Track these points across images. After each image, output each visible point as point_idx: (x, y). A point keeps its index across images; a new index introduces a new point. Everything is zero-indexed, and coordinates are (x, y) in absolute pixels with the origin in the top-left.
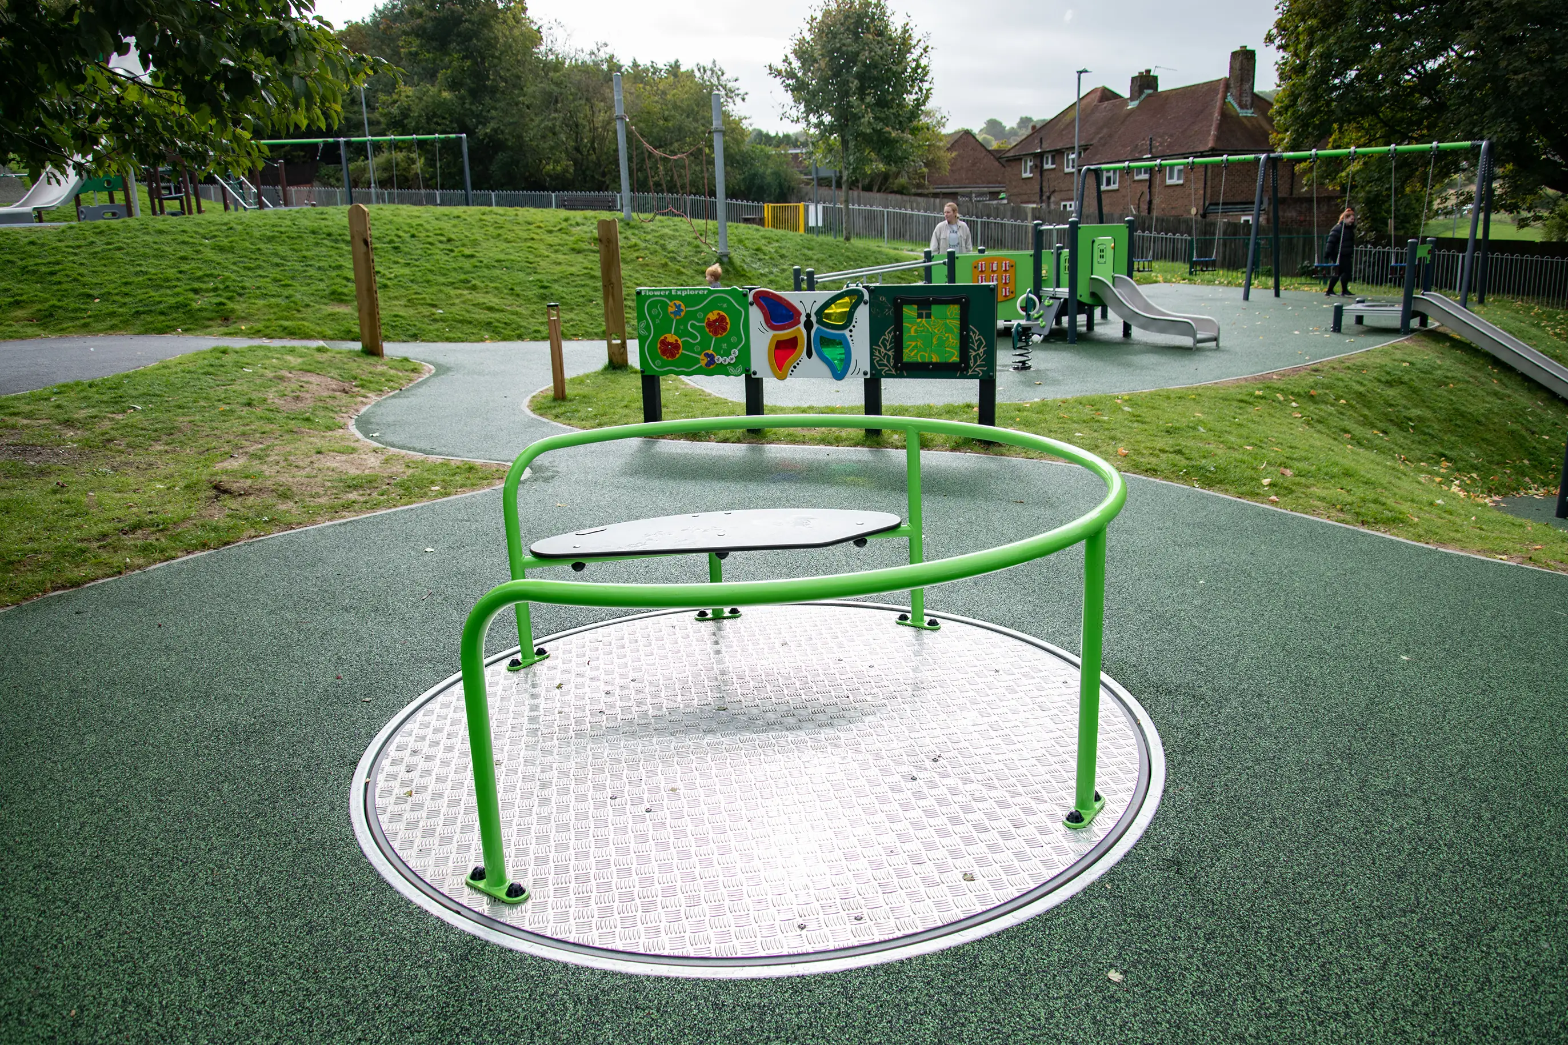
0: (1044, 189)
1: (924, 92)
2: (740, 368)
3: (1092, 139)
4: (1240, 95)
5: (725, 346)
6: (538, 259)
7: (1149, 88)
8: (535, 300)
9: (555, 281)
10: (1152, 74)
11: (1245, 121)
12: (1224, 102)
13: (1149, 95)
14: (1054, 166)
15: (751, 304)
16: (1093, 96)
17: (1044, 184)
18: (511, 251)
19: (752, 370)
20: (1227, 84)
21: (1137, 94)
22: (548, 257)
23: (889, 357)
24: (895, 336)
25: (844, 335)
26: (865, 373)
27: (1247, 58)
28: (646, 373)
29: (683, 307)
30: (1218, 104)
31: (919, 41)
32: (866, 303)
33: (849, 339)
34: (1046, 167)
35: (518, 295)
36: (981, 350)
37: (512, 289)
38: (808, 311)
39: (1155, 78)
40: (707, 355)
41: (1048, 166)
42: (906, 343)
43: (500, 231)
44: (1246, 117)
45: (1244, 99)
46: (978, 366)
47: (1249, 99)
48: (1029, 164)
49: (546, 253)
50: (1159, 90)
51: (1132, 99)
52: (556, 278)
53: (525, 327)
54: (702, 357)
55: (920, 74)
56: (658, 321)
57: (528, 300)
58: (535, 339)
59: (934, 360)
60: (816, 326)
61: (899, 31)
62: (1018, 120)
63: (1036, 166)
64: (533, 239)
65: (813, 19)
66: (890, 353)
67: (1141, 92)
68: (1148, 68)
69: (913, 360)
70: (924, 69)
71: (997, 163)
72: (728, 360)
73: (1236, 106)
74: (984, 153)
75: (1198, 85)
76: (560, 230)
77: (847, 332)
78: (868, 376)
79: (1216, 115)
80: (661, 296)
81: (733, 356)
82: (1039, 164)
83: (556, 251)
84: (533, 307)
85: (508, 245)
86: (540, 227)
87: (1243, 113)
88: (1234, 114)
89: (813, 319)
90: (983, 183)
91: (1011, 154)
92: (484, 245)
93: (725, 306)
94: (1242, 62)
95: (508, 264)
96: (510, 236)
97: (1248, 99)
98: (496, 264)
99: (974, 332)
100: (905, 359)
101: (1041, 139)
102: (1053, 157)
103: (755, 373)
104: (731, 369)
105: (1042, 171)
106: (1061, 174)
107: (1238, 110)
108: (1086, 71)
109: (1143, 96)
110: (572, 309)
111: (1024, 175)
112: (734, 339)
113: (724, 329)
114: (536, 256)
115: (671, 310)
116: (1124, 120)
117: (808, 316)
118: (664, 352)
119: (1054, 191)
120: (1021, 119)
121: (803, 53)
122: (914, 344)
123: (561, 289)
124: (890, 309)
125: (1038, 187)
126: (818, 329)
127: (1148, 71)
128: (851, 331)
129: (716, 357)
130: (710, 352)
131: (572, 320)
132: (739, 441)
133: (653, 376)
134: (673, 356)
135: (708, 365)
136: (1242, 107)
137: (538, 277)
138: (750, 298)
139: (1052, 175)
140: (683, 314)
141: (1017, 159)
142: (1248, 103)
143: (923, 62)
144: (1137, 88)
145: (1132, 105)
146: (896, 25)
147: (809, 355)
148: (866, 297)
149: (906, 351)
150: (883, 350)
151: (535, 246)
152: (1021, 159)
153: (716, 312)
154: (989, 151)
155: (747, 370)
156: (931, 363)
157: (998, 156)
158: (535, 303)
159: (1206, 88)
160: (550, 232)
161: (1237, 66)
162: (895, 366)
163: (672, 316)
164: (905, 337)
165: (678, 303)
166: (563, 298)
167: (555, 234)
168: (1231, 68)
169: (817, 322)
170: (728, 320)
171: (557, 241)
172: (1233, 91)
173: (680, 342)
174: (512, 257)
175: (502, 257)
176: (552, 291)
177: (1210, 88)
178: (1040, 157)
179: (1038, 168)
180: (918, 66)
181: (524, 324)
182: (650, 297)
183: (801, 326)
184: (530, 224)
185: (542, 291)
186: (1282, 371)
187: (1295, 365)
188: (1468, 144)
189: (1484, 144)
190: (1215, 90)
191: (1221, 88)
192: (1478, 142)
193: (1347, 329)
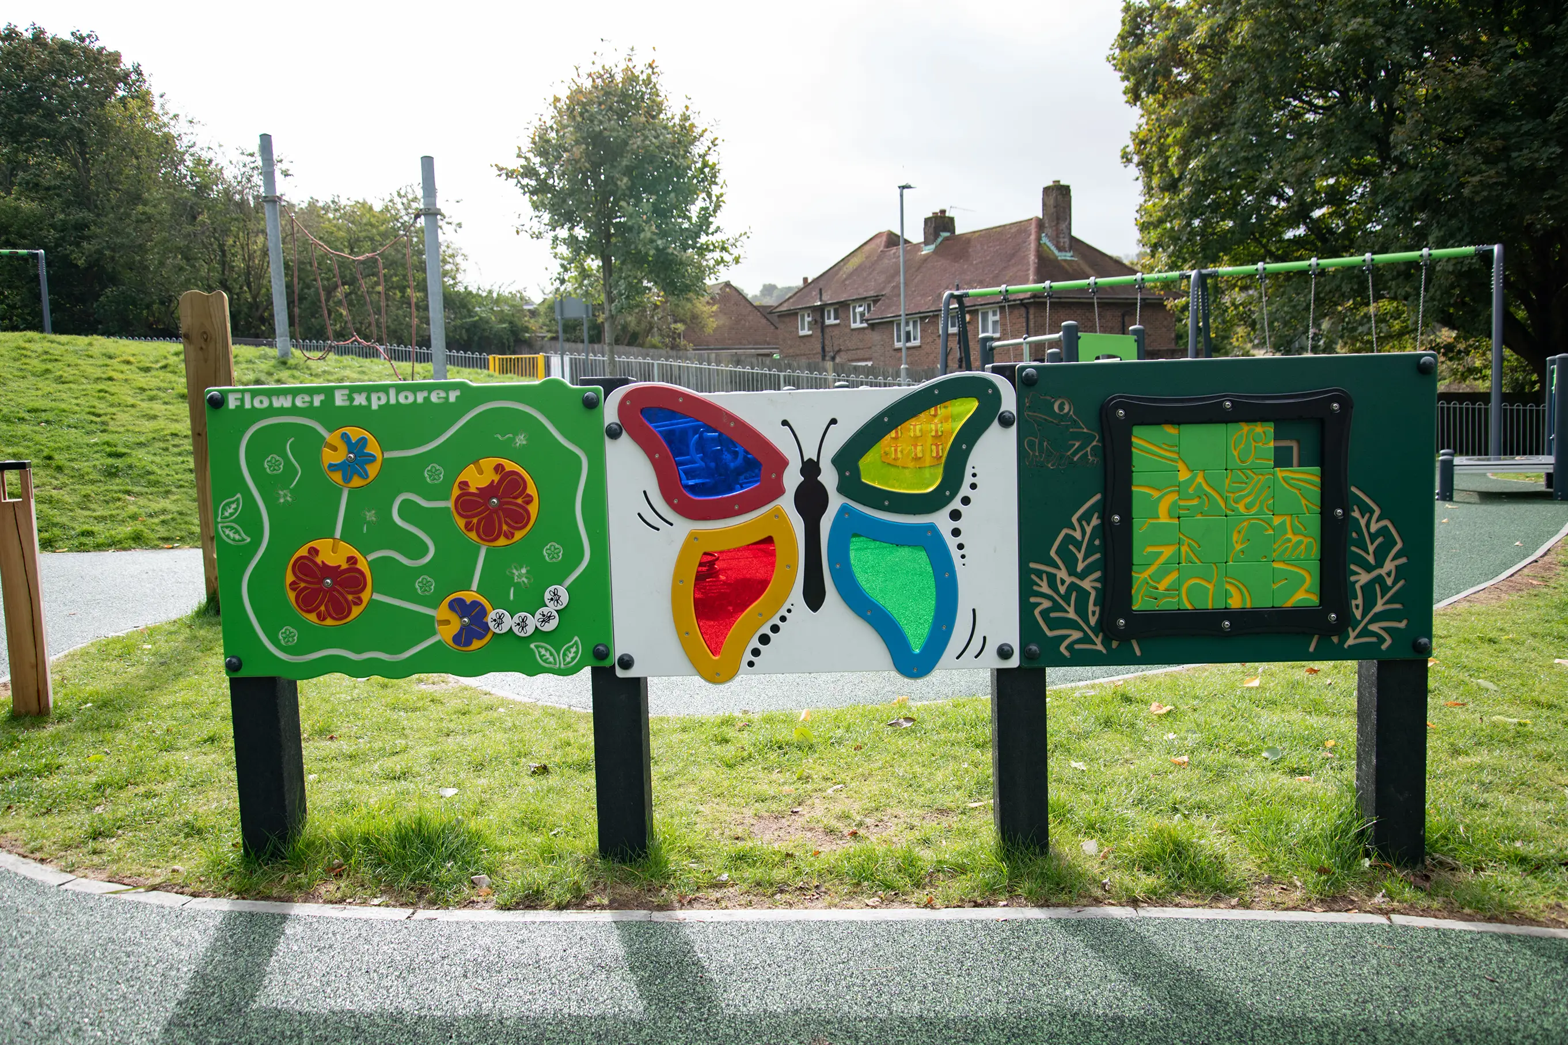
0: (827, 349)
1: (714, 199)
2: (575, 648)
3: (884, 288)
4: (1058, 236)
5: (521, 574)
6: (114, 410)
7: (945, 230)
8: (95, 476)
9: (141, 445)
10: (947, 214)
11: (1063, 264)
12: (1040, 244)
13: (946, 239)
14: (837, 322)
15: (613, 433)
16: (878, 241)
17: (827, 342)
18: (64, 396)
19: (619, 650)
20: (1040, 224)
21: (932, 237)
22: (133, 406)
23: (1083, 594)
24: (1105, 530)
25: (932, 528)
26: (1004, 653)
27: (1061, 194)
28: (242, 674)
29: (373, 447)
30: (1033, 246)
31: (705, 131)
32: (1006, 422)
33: (951, 542)
34: (827, 322)
35: (59, 469)
36: (1389, 565)
37: (49, 458)
38: (810, 454)
39: (952, 220)
40: (459, 607)
41: (831, 321)
42: (1141, 550)
43: (49, 366)
44: (1065, 261)
45: (1062, 240)
46: (1378, 618)
47: (1067, 240)
48: (807, 319)
49: (131, 401)
50: (957, 232)
51: (926, 242)
52: (142, 439)
53: (63, 526)
54: (443, 612)
55: (709, 175)
56: (285, 497)
57: (81, 477)
58: (81, 548)
59: (1235, 603)
60: (836, 502)
61: (677, 121)
62: (761, 288)
63: (816, 321)
64: (110, 379)
65: (557, 100)
66: (1087, 584)
67: (936, 235)
68: (943, 208)
69: (1167, 604)
70: (713, 167)
71: (764, 321)
72: (532, 623)
73: (1053, 248)
74: (750, 308)
75: (1004, 226)
76: (165, 367)
77: (941, 520)
78: (1014, 662)
79: (1032, 258)
80: (294, 410)
81: (551, 608)
82: (819, 319)
83: (152, 399)
84: (88, 489)
85: (61, 387)
86: (128, 362)
87: (1062, 256)
88: (1051, 257)
89: (828, 478)
90: (750, 343)
91: (784, 308)
92: (13, 385)
93: (521, 440)
94: (1056, 198)
95: (50, 416)
96: (68, 373)
97: (1065, 241)
98: (27, 416)
99: (1365, 510)
100: (1139, 603)
101: (821, 290)
102: (836, 311)
103: (626, 663)
104: (543, 652)
105: (823, 327)
106: (847, 330)
107: (1056, 252)
108: (908, 187)
109: (939, 240)
110: (168, 492)
111: (801, 333)
112: (551, 552)
113: (520, 519)
114: (112, 405)
115: (330, 457)
116: (919, 268)
117: (810, 469)
118: (307, 602)
119: (839, 351)
120: (764, 286)
121: (543, 147)
122: (1167, 552)
123: (151, 458)
124: (1087, 439)
125: (819, 347)
126: (844, 510)
127: (943, 212)
128: (956, 515)
129: (492, 615)
130: (470, 596)
131: (164, 511)
132: (578, 901)
133: (271, 682)
134: (340, 611)
135: (463, 638)
136: (1060, 249)
137: (106, 437)
138: (610, 412)
139: (836, 332)
140: (373, 470)
141: (792, 314)
142: (1067, 245)
143: (711, 159)
144: (931, 230)
145: (927, 250)
146: (673, 110)
147: (814, 598)
148: (1009, 402)
149: (1140, 577)
150: (1062, 574)
151: (112, 390)
152: (797, 314)
153: (488, 464)
154: (755, 307)
155: (601, 653)
156: (1227, 613)
157: (766, 312)
158: (93, 482)
159: (1013, 230)
160: (147, 370)
161: (1051, 202)
162: (1105, 627)
163: (337, 477)
164: (1140, 528)
165: (355, 433)
166: (149, 473)
167: (154, 373)
168: (1044, 205)
169: (841, 489)
170: (532, 489)
171: (154, 383)
172: (1049, 231)
173: (363, 565)
174: (63, 406)
175: (40, 404)
176: (129, 460)
177: (1020, 228)
178: (820, 311)
179: (819, 323)
180: (705, 165)
181: (64, 520)
182: (257, 414)
183: (786, 503)
184: (110, 357)
185: (110, 461)
186: (1525, 570)
187: (1525, 557)
188: (1471, 249)
189: (1496, 248)
190: (1025, 231)
191: (1033, 229)
192: (1486, 247)
193: (1456, 496)
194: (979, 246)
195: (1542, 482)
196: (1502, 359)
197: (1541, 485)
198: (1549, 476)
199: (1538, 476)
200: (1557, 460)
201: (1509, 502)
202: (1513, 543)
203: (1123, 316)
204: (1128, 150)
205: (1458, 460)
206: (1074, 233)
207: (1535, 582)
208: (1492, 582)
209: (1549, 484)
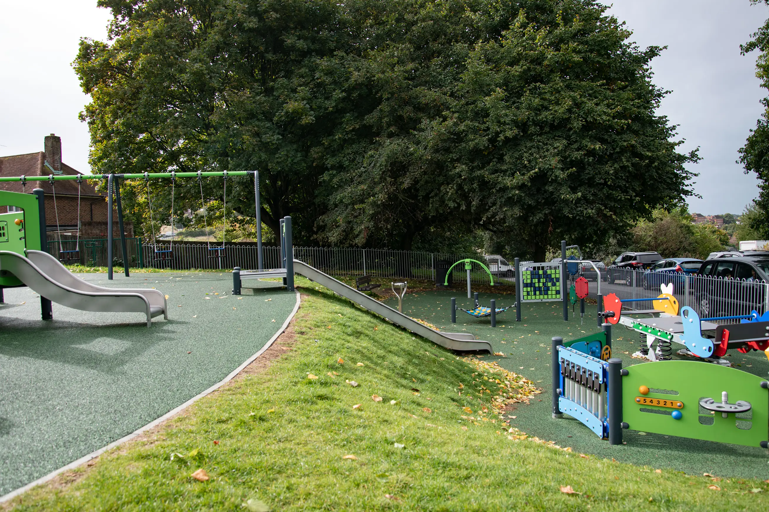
4: (54, 162)
12: (43, 165)
20: (44, 155)
27: (55, 141)
30: (39, 166)
45: (56, 165)
47: (59, 165)
73: (51, 168)
75: (24, 155)
79: (39, 172)
87: (56, 172)
88: (50, 173)
94: (52, 143)
107: (53, 170)
136: (55, 169)
142: (59, 167)
159: (29, 157)
161: (50, 144)
168: (46, 146)
172: (49, 159)
177: (33, 156)
186: (278, 339)
187: (278, 329)
188: (245, 172)
189: (256, 172)
190: (35, 159)
191: (40, 157)
192: (251, 172)
193: (243, 291)
194: (8, 165)
195: (282, 281)
196: (261, 228)
197: (281, 284)
198: (285, 279)
199: (280, 279)
200: (288, 270)
201: (267, 294)
202: (271, 320)
203: (91, 205)
204: (83, 114)
205: (242, 272)
206: (63, 161)
207: (284, 348)
208: (261, 352)
209: (285, 283)
